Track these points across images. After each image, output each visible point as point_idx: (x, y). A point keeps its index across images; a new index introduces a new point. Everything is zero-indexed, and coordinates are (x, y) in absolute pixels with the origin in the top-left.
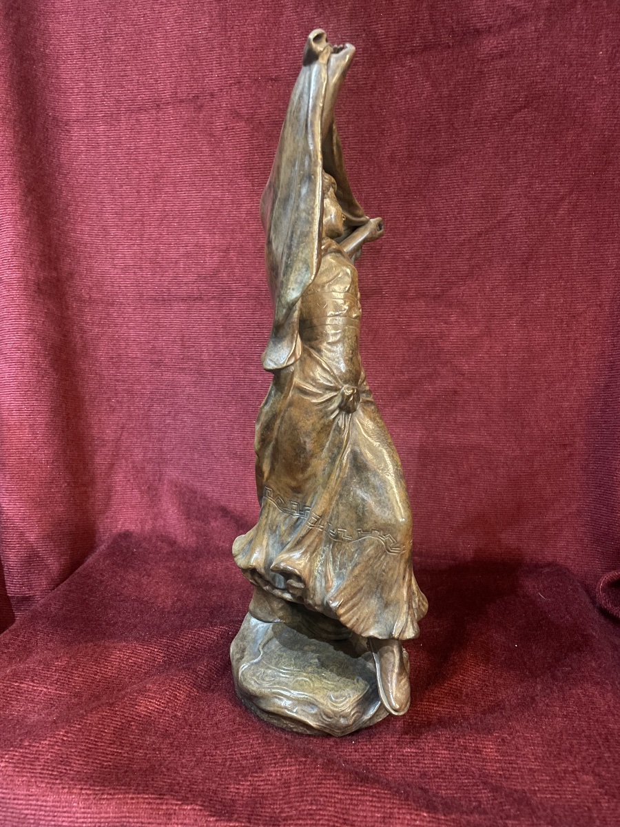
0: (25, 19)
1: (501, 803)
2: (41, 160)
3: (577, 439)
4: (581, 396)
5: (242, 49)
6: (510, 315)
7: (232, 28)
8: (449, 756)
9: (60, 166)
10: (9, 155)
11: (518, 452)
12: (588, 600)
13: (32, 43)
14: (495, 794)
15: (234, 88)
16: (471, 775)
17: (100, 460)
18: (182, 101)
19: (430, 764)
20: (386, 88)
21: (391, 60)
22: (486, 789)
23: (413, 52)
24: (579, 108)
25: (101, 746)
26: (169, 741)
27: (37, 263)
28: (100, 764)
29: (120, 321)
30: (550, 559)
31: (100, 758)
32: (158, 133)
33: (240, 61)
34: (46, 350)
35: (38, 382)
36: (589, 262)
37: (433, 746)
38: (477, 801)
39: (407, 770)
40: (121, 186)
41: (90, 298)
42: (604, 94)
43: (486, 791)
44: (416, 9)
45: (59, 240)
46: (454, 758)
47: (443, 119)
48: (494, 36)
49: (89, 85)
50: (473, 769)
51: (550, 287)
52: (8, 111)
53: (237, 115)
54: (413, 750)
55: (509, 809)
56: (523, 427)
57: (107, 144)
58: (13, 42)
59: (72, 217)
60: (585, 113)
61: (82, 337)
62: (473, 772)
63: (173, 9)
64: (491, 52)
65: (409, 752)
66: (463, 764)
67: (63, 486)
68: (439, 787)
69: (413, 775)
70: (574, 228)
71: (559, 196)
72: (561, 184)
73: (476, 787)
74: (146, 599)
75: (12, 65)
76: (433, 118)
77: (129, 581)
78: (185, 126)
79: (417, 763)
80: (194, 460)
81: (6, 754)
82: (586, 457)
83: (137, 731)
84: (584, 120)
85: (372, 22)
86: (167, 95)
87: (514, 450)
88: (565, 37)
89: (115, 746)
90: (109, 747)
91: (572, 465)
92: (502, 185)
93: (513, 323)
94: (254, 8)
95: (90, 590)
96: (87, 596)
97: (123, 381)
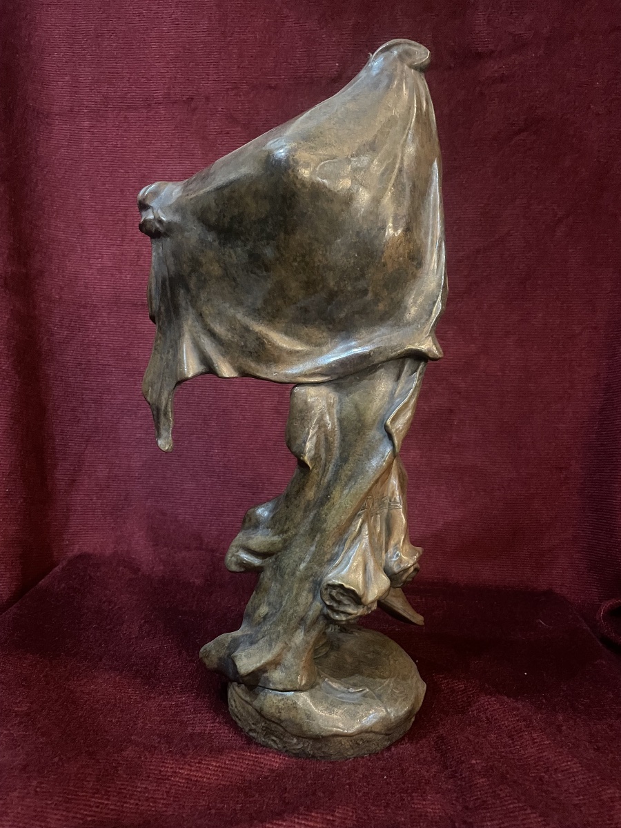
2: (17, 150)
4: (577, 418)
5: (241, 55)
6: (507, 334)
7: (232, 34)
9: (37, 158)
16: (516, 799)
17: (61, 474)
25: (83, 796)
28: (82, 819)
29: (92, 324)
30: (546, 587)
31: (82, 811)
33: (238, 67)
34: (9, 350)
36: (584, 284)
41: (60, 299)
45: (31, 235)
49: (76, 80)
51: (547, 307)
57: (91, 140)
59: (46, 212)
61: (48, 339)
67: (19, 502)
72: (558, 206)
73: (523, 812)
77: (87, 608)
82: (582, 481)
83: (125, 776)
89: (100, 796)
90: (93, 797)
91: (568, 489)
93: (510, 341)
97: (92, 390)
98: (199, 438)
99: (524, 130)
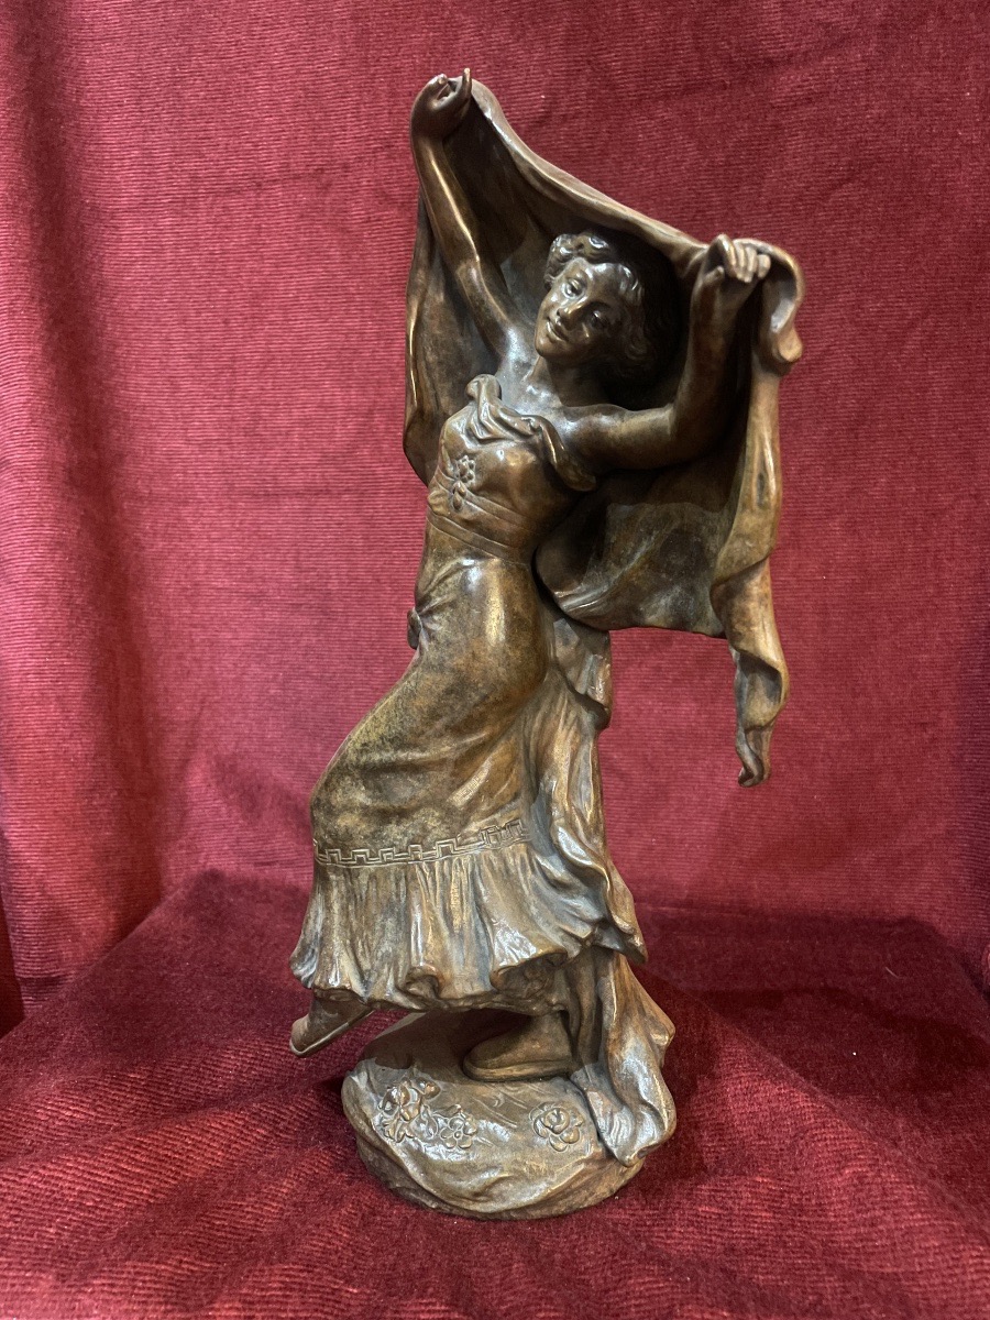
0: (47, 53)
1: (855, 1298)
2: (72, 276)
3: (944, 714)
4: (949, 643)
5: (393, 94)
6: (830, 514)
7: (378, 61)
8: (773, 1221)
9: (102, 284)
10: (24, 265)
11: (847, 737)
12: (968, 981)
13: (58, 90)
14: (848, 1284)
15: (382, 156)
16: (809, 1253)
17: (168, 752)
18: (297, 177)
19: (741, 1233)
20: (625, 153)
21: (631, 109)
22: (831, 1275)
23: (666, 96)
24: (935, 182)
26: (317, 1193)
27: (67, 437)
29: (195, 529)
30: (904, 913)
32: (259, 227)
33: (390, 113)
34: (83, 576)
35: (71, 626)
36: (956, 426)
37: (748, 1204)
38: (816, 1293)
39: (703, 1240)
40: (198, 313)
41: (149, 494)
42: (974, 158)
43: (832, 1279)
44: (672, 28)
45: (101, 402)
46: (781, 1224)
47: (716, 200)
48: (797, 68)
49: (148, 154)
50: (813, 1242)
51: (895, 467)
52: (23, 196)
53: (386, 198)
54: (713, 1210)
55: (869, 1310)
56: (855, 695)
57: (176, 246)
58: (28, 89)
59: (121, 364)
60: (944, 189)
62: (812, 1248)
63: (282, 32)
64: (792, 94)
65: (707, 1212)
66: (796, 1233)
67: (112, 795)
68: (754, 1270)
69: (712, 1248)
70: (930, 373)
71: (906, 322)
72: (908, 302)
73: (815, 1272)
74: (262, 972)
75: (28, 123)
76: (701, 199)
77: (230, 945)
78: (302, 217)
79: (720, 1230)
80: (315, 755)
81: (57, 1217)
82: (959, 744)
84: (943, 199)
85: (601, 50)
86: (273, 167)
87: (840, 733)
88: (911, 70)
91: (937, 756)
92: (813, 305)
93: (835, 525)
94: (412, 29)
95: (170, 963)
96: (165, 972)
97: (203, 627)
98: (361, 693)
99: (849, 180)
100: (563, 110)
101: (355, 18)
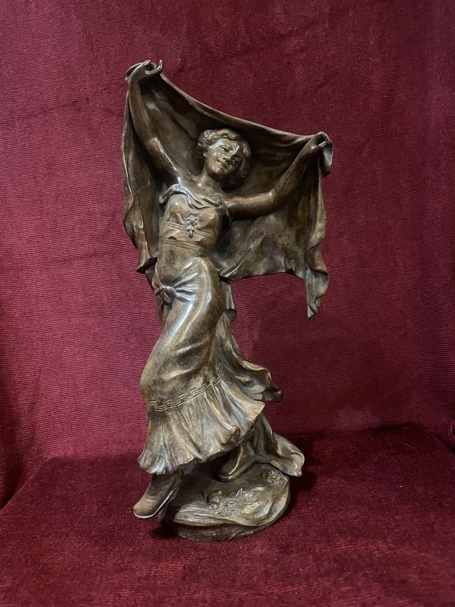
7: (98, 49)
15: (105, 93)
18: (64, 106)
20: (221, 82)
21: (221, 62)
23: (237, 55)
24: (364, 81)
29: (28, 282)
32: (47, 131)
33: (107, 73)
40: (20, 175)
42: (379, 69)
44: (235, 25)
47: (266, 98)
48: (295, 37)
51: (367, 209)
53: (110, 112)
60: (368, 84)
63: (49, 40)
64: (294, 49)
70: (375, 165)
71: (361, 144)
72: (360, 135)
76: (260, 99)
77: (57, 497)
78: (69, 124)
84: (368, 88)
85: (204, 36)
86: (51, 103)
88: (345, 33)
94: (113, 34)
99: (325, 84)
100: (189, 65)
101: (84, 31)
